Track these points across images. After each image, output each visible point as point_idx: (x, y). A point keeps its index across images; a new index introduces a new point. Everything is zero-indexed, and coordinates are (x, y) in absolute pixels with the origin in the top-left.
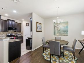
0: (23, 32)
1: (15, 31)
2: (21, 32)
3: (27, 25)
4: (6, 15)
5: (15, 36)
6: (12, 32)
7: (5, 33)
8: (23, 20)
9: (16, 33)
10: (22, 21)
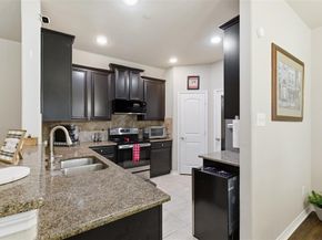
0: (171, 120)
1: (140, 118)
2: (163, 120)
3: (193, 84)
4: (102, 41)
5: (141, 137)
6: (127, 122)
7: (103, 125)
8: (173, 60)
9: (142, 123)
10: (169, 68)
